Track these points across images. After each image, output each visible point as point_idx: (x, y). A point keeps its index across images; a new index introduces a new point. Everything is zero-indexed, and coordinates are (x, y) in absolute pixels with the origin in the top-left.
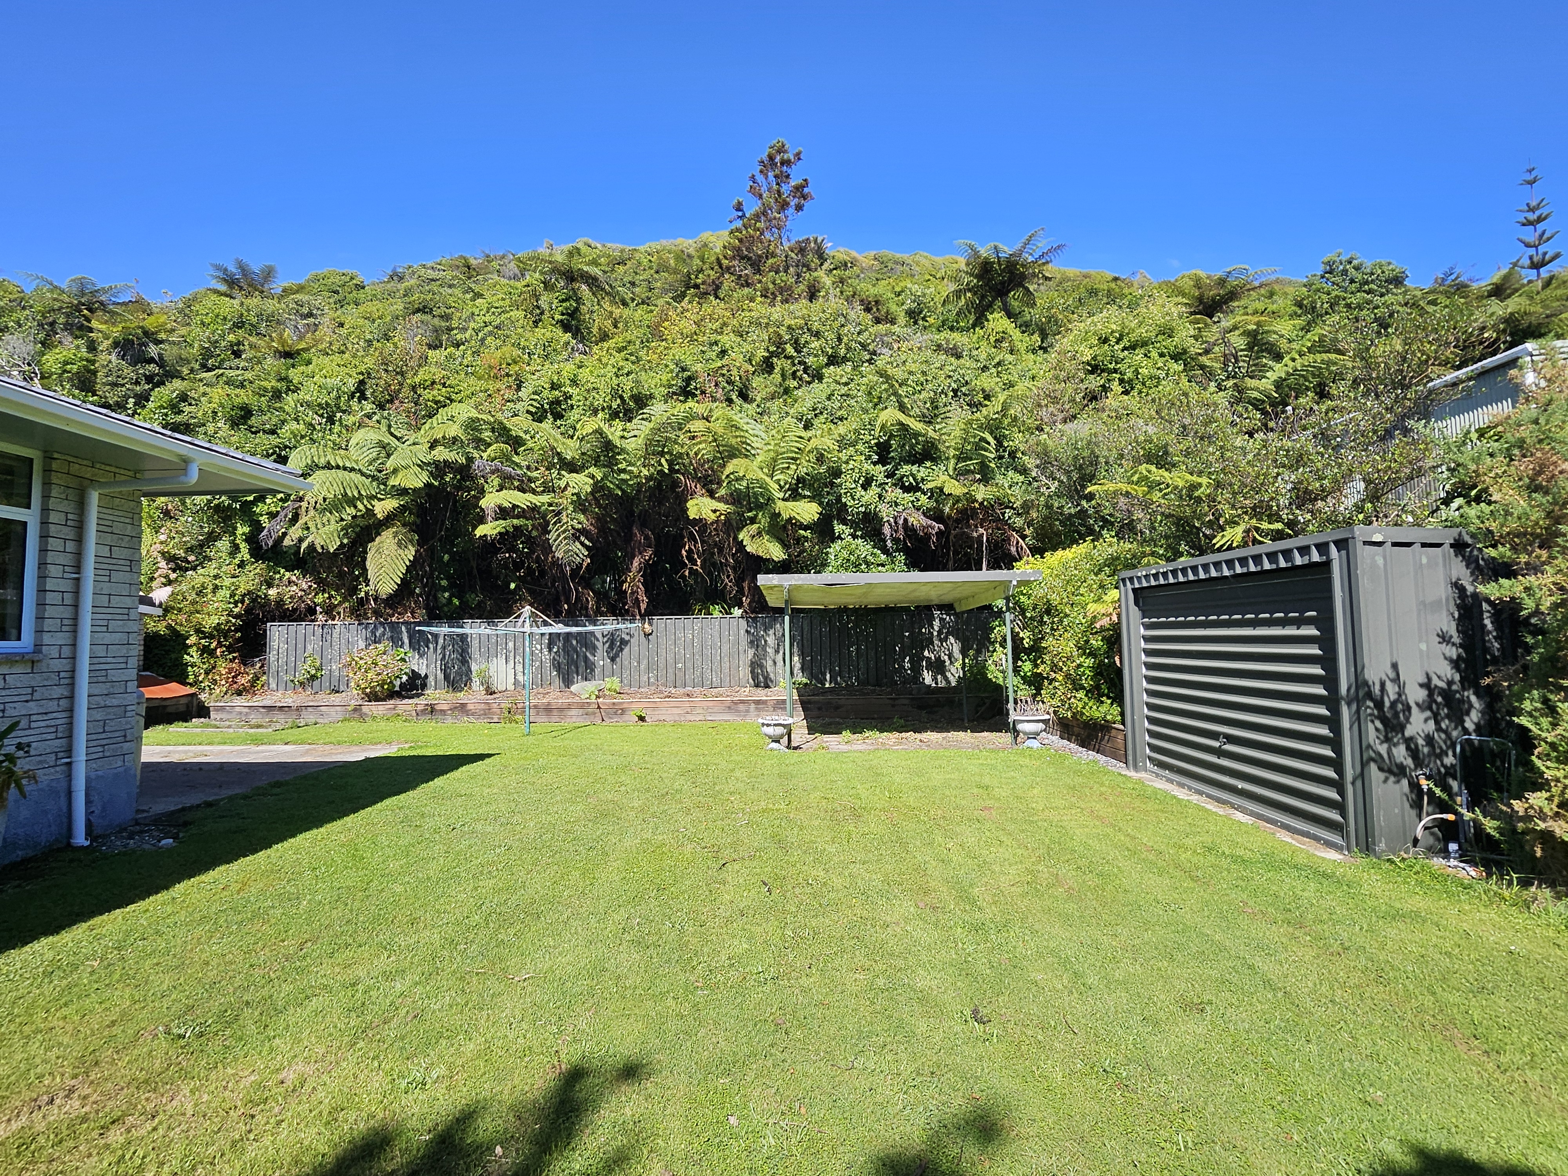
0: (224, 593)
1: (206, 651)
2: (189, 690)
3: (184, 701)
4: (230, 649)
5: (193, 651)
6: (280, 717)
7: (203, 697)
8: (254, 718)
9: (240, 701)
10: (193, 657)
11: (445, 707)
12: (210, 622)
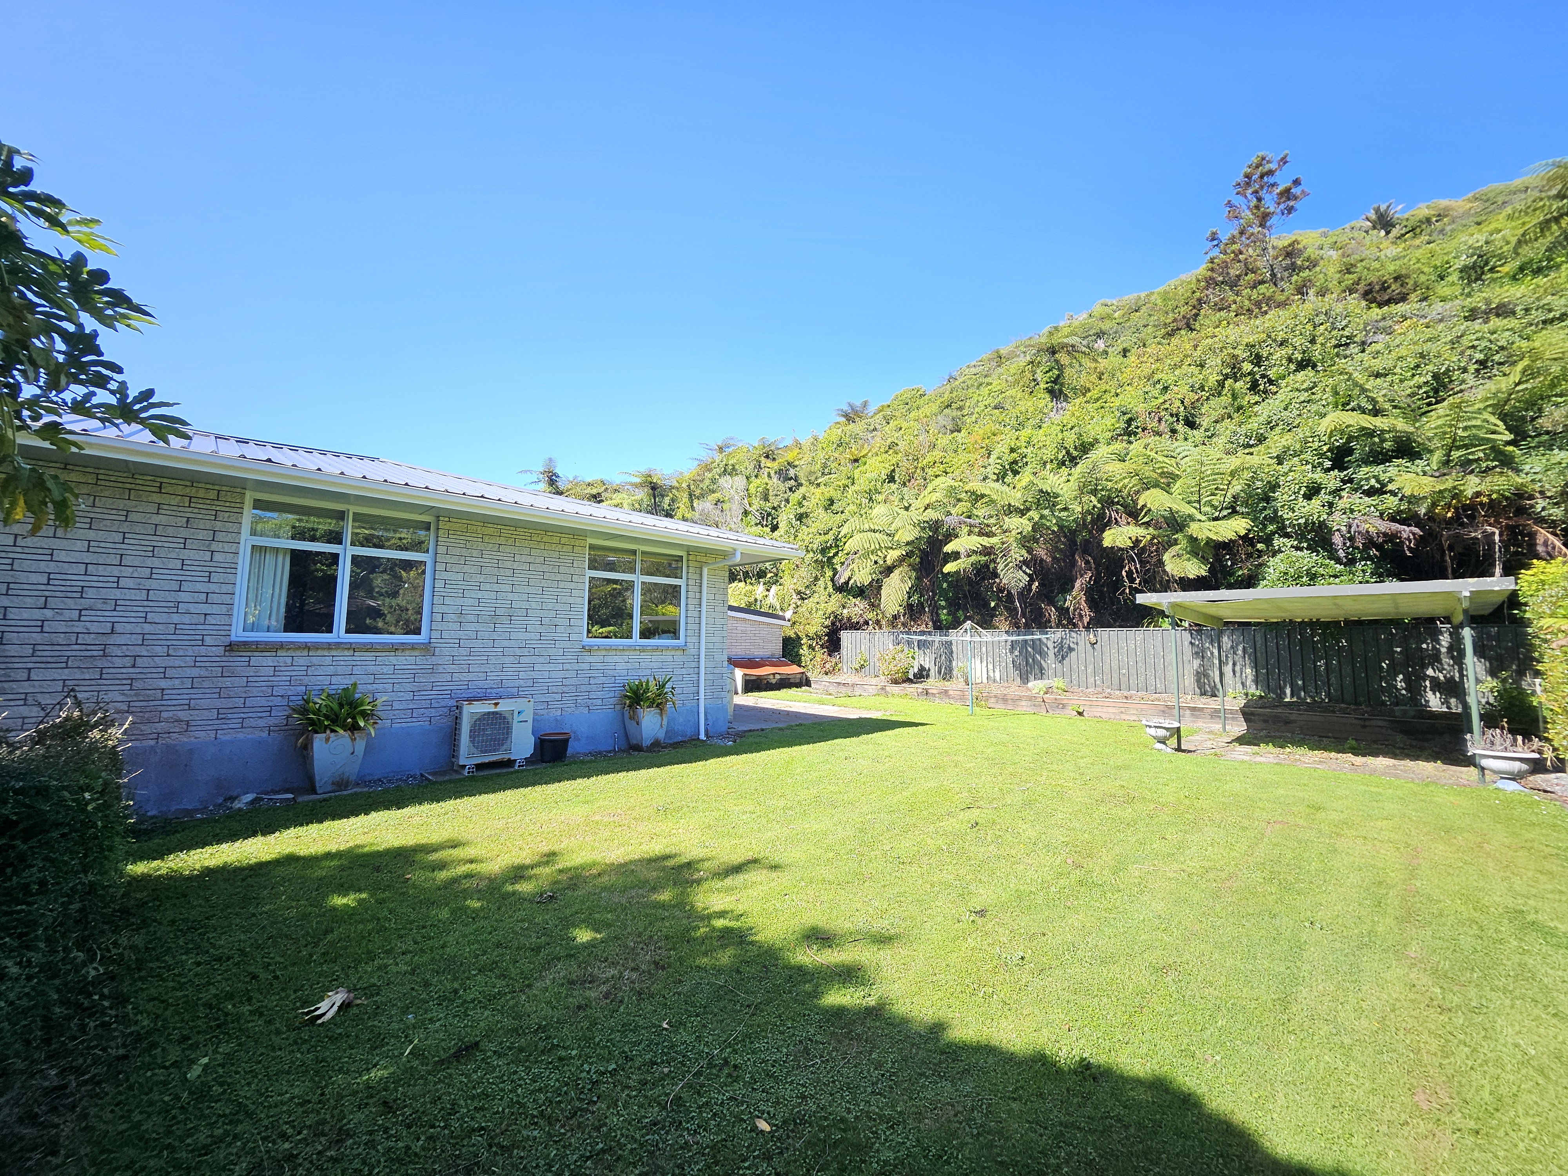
0: (821, 612)
1: (810, 647)
2: (801, 670)
3: (799, 676)
4: (822, 646)
5: (805, 647)
6: (843, 689)
7: (809, 674)
8: (832, 689)
9: (826, 678)
10: (804, 651)
11: (935, 691)
12: (812, 630)
